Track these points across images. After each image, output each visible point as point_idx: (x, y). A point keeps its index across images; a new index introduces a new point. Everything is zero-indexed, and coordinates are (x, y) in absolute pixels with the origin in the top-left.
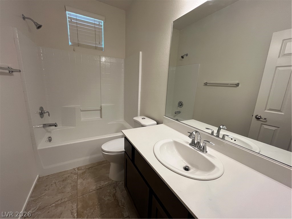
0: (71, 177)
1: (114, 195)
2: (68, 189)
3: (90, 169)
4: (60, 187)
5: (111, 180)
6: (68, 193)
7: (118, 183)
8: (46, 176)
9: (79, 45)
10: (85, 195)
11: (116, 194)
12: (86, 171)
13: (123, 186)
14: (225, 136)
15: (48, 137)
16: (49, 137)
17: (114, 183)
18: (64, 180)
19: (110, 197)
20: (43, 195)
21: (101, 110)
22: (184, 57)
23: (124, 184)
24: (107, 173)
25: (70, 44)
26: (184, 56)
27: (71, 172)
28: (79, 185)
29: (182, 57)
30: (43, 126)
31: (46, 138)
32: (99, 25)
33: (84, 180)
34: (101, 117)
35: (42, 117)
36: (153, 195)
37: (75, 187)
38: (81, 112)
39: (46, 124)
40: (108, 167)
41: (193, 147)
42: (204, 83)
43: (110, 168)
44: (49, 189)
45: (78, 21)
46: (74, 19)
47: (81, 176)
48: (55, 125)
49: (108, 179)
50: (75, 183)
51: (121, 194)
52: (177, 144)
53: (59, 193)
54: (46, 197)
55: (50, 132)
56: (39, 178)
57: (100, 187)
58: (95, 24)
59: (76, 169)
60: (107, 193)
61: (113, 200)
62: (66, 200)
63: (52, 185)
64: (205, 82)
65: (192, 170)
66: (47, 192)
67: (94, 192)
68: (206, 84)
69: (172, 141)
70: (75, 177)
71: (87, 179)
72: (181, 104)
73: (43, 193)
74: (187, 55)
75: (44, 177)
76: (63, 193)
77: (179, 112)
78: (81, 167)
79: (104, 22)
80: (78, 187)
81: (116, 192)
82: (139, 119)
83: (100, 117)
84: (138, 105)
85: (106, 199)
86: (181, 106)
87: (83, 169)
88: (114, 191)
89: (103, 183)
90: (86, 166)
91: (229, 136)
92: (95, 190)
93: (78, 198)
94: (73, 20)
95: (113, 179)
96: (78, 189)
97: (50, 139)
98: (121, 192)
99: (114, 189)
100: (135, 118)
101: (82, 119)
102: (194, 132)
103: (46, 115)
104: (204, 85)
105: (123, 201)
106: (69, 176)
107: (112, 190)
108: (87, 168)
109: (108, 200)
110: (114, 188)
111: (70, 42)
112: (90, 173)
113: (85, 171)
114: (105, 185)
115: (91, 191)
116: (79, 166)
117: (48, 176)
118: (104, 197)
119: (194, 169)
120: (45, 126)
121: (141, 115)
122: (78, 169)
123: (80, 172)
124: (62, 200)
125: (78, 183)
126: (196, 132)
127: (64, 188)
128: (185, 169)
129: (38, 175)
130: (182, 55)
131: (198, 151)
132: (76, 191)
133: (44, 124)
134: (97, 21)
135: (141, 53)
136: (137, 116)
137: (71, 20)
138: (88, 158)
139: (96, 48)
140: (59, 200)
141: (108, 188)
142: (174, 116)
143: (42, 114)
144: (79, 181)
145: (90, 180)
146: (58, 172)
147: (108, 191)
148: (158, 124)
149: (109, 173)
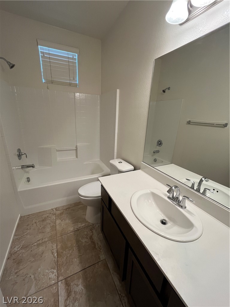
0: (50, 218)
1: (91, 238)
2: (48, 229)
3: (68, 210)
4: (40, 227)
5: (87, 222)
6: (48, 233)
7: (95, 225)
8: (27, 216)
9: (52, 82)
10: (63, 236)
11: (93, 236)
12: (64, 212)
13: (100, 229)
14: (206, 190)
15: (26, 177)
16: (28, 178)
17: (91, 225)
18: (43, 220)
19: (87, 239)
20: (25, 234)
21: (76, 150)
22: (166, 91)
23: (100, 226)
24: (84, 215)
25: (44, 81)
26: (165, 89)
27: (50, 212)
28: (58, 226)
29: (164, 91)
30: (22, 168)
31: (25, 179)
32: (73, 58)
33: (62, 221)
34: (77, 157)
35: (20, 159)
36: (129, 249)
37: (54, 228)
38: (57, 152)
39: (24, 166)
40: (84, 208)
41: (172, 201)
42: (187, 122)
43: (87, 210)
44: (30, 229)
45: (51, 56)
46: (46, 53)
47: (60, 217)
48: (33, 166)
49: (84, 220)
50: (54, 224)
51: (98, 237)
52: (155, 196)
53: (40, 233)
54: (29, 236)
55: (28, 172)
56: (21, 217)
57: (77, 228)
58: (68, 58)
59: (54, 210)
60: (84, 235)
61: (90, 242)
62: (46, 240)
63: (33, 224)
64: (189, 120)
65: (169, 224)
66: (28, 231)
67: (72, 233)
68: (189, 123)
69: (149, 192)
70: (54, 217)
71: (65, 220)
72: (160, 143)
73: (25, 232)
74: (169, 89)
75: (25, 216)
76: (43, 233)
77: (158, 152)
78: (59, 208)
79: (78, 56)
80: (57, 228)
81: (93, 235)
82: (115, 162)
83: (75, 157)
84: (114, 146)
85: (83, 241)
86: (160, 145)
87: (60, 209)
88: (91, 234)
89: (80, 225)
90: (63, 206)
91: (211, 191)
92: (73, 231)
93: (58, 238)
94: (46, 55)
95: (89, 222)
96: (57, 230)
97: (28, 180)
98: (98, 235)
99: (91, 232)
100: (111, 162)
101: (58, 159)
102: (174, 187)
103: (23, 157)
104: (187, 124)
105: (99, 243)
106: (48, 216)
107: (89, 232)
108: (64, 208)
109: (85, 242)
110: (91, 230)
111: (43, 80)
112: (68, 214)
113: (62, 211)
114: (82, 227)
115: (69, 232)
116: (57, 207)
117: (29, 215)
118: (82, 239)
119: (171, 223)
120: (23, 167)
121: (117, 158)
122: (56, 209)
123: (58, 212)
124: (42, 239)
125: (57, 224)
126: (176, 187)
127: (44, 228)
128: (162, 222)
129: (20, 215)
130: (164, 89)
131: (176, 206)
132: (55, 232)
133: (22, 166)
134: (70, 55)
135: (118, 91)
136: (113, 159)
137: (44, 55)
138: (65, 199)
139: (70, 84)
140: (40, 240)
141: (85, 230)
142: (153, 156)
143: (20, 156)
144: (58, 222)
145: (67, 221)
146: (38, 212)
147: (86, 233)
148: (135, 169)
149: (86, 215)
